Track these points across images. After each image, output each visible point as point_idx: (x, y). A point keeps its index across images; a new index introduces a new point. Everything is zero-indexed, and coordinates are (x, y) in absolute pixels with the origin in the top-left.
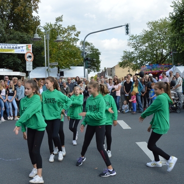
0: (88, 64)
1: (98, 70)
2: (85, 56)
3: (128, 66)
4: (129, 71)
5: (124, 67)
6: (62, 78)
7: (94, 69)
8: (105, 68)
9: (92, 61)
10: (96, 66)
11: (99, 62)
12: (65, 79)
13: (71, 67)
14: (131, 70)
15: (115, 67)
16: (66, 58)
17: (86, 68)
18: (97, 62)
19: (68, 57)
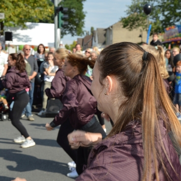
1: (80, 32)
2: (56, 4)
3: (139, 25)
4: (140, 36)
5: (131, 28)
6: (9, 46)
7: (71, 30)
8: (92, 29)
9: (70, 13)
10: (77, 25)
11: (81, 16)
12: (13, 47)
13: (28, 24)
14: (145, 34)
15: (112, 27)
16: (19, 6)
17: (58, 27)
18: (79, 16)
19: (21, 4)
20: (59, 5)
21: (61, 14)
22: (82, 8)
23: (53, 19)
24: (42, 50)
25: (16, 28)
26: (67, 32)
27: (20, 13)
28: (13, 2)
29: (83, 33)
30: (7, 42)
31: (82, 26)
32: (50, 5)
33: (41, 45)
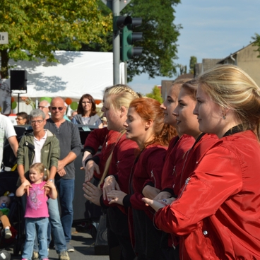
0: (131, 42)
1: (167, 69)
7: (148, 64)
8: (193, 60)
9: (145, 29)
10: (161, 54)
11: (171, 35)
12: (28, 101)
13: (58, 53)
15: (235, 56)
16: (39, 16)
17: (122, 59)
18: (165, 35)
19: (45, 12)
20: (122, 13)
21: (127, 33)
22: (173, 18)
23: (111, 43)
24: (88, 107)
25: (33, 64)
26: (140, 68)
27: (42, 32)
28: (27, 9)
29: (175, 71)
30: (15, 93)
31: (173, 54)
32: (105, 13)
33: (87, 96)
